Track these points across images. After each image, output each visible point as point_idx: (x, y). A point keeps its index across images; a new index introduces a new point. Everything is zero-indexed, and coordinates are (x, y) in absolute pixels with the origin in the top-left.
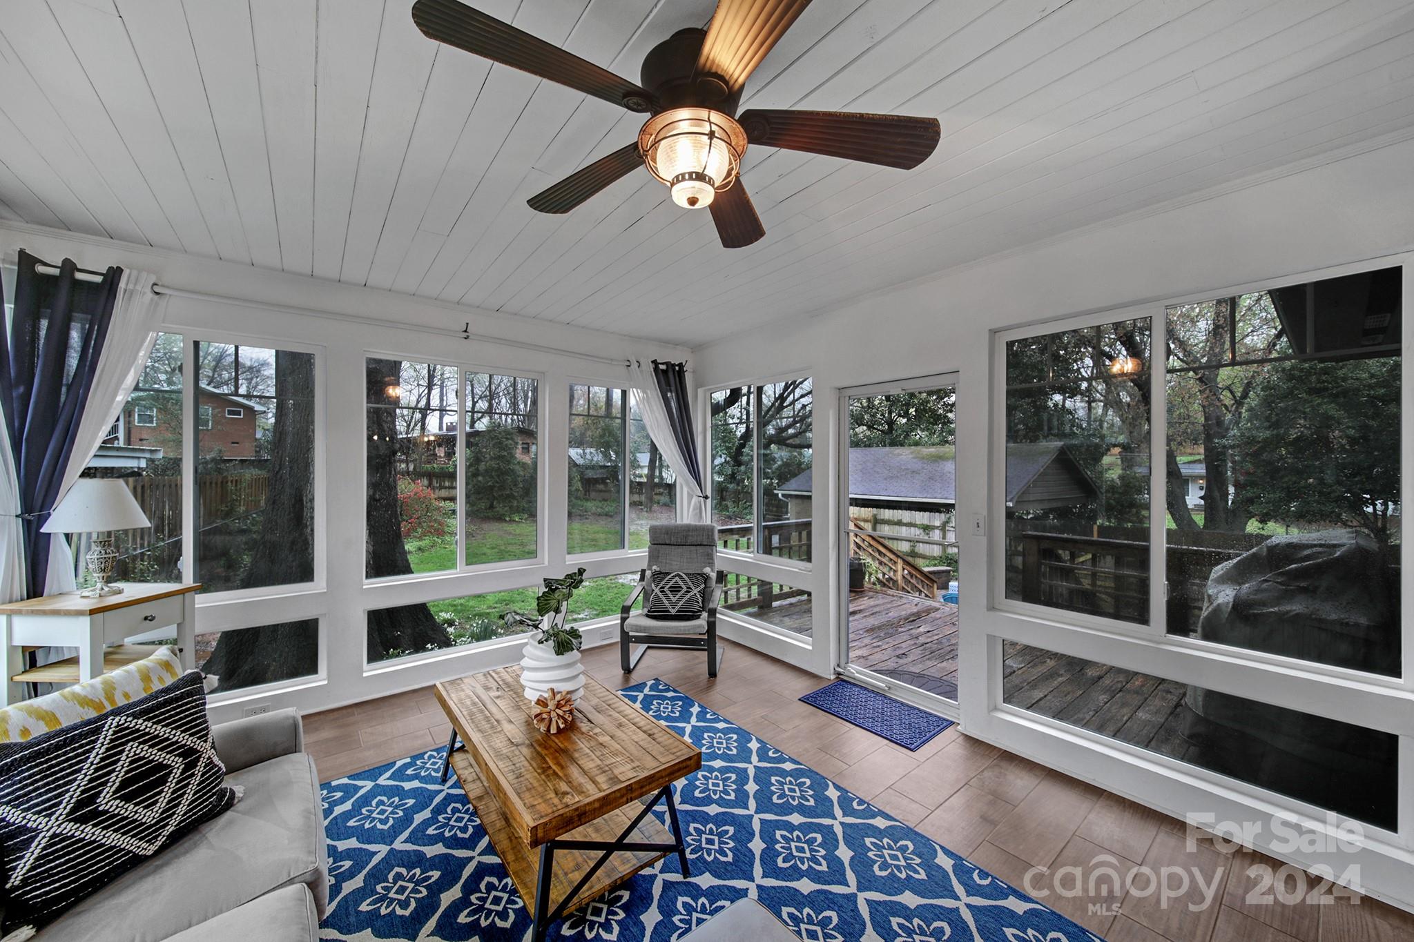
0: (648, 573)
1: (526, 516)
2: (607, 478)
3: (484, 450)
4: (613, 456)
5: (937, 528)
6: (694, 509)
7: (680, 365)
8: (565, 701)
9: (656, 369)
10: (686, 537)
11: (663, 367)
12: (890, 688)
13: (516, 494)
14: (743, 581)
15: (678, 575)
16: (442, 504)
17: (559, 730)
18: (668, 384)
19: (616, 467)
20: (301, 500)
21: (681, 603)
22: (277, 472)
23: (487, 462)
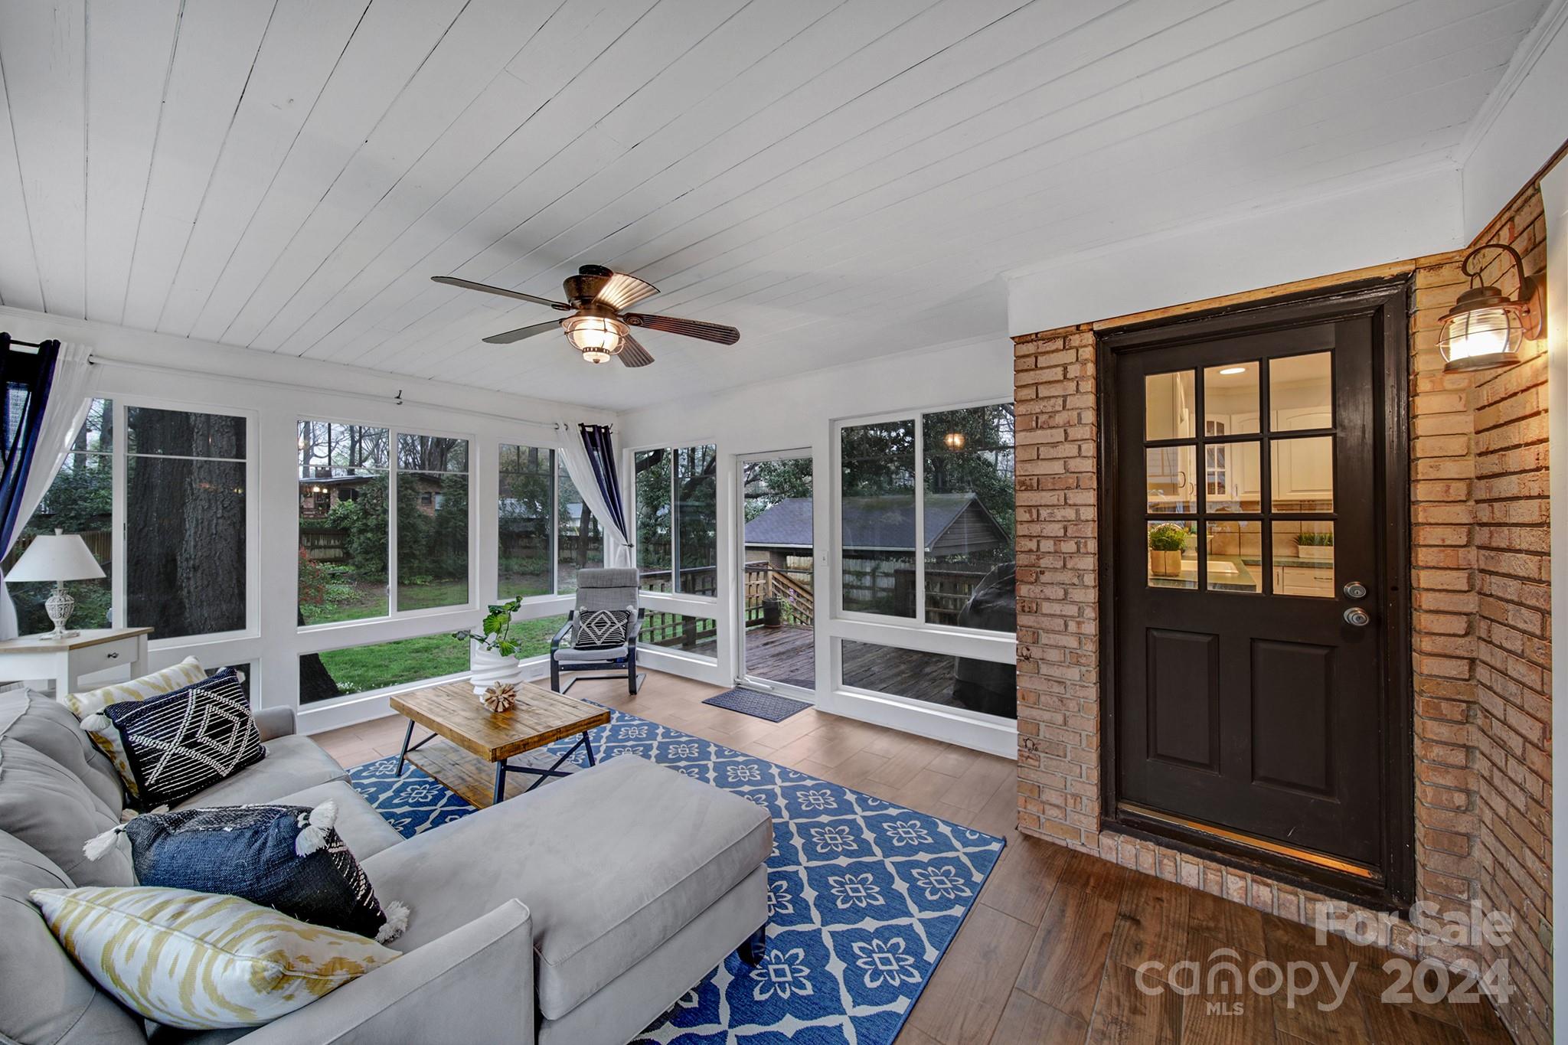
0: (576, 614)
1: (431, 578)
2: (532, 532)
3: (375, 501)
4: (539, 508)
5: (869, 573)
6: (620, 556)
7: (606, 428)
8: (509, 692)
9: (583, 432)
10: (611, 580)
11: (590, 430)
12: (773, 688)
13: (417, 553)
14: (669, 620)
15: (604, 613)
16: (320, 566)
17: (505, 710)
18: (594, 444)
19: (542, 519)
20: (175, 560)
21: (606, 636)
22: (141, 530)
23: (378, 515)
